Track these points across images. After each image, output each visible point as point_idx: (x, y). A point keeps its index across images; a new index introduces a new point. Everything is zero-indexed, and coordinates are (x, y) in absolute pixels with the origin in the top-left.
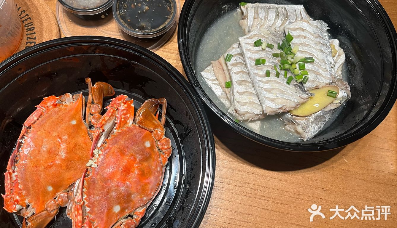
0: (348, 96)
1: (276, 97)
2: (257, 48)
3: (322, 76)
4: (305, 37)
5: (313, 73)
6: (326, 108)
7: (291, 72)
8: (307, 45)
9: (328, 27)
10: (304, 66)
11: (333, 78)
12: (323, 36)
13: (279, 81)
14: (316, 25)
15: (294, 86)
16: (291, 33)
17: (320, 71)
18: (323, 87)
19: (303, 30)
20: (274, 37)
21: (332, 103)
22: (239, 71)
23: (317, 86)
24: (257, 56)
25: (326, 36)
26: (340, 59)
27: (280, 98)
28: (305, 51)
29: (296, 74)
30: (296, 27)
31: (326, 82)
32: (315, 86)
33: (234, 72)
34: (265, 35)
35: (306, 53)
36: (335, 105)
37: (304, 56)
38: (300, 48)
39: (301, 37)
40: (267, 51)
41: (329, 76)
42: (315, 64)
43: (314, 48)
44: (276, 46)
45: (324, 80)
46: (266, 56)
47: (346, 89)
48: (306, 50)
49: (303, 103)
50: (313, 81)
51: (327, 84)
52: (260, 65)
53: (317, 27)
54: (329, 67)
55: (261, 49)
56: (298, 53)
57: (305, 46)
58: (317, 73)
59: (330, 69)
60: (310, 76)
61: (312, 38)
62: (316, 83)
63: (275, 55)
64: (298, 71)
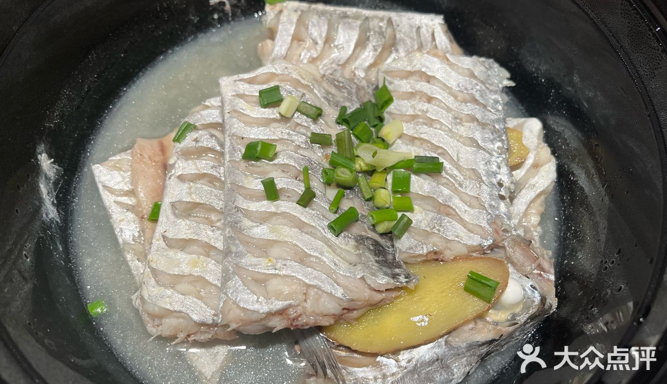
0: (543, 300)
1: (270, 272)
2: (263, 110)
3: (461, 221)
4: (430, 99)
5: (431, 208)
6: (454, 334)
7: (364, 197)
8: (430, 122)
9: (511, 79)
10: (407, 182)
11: (497, 233)
12: (487, 100)
13: (303, 219)
14: (468, 69)
15: (357, 241)
16: (391, 83)
17: (457, 203)
18: (456, 259)
19: (429, 79)
20: (333, 90)
21: (480, 317)
22: (193, 172)
23: (436, 253)
24: (257, 134)
25: (497, 102)
26: (536, 178)
27: (285, 276)
28: (421, 139)
29: (379, 205)
30: (409, 68)
31: (470, 243)
32: (429, 253)
33: (180, 173)
34: (304, 79)
35: (422, 144)
36: (491, 327)
37: (413, 151)
38: (408, 129)
39: (418, 97)
40: (298, 124)
41: (484, 224)
42: (444, 181)
43: (450, 130)
44: (332, 113)
45: (461, 234)
46: (286, 137)
47: (540, 275)
48: (422, 136)
49: (372, 305)
50: (427, 234)
51: (472, 249)
52: (258, 159)
53: (472, 75)
54: (491, 195)
55: (278, 115)
56: (399, 141)
57: (424, 124)
58: (444, 210)
59: (493, 203)
60: (419, 216)
61: (450, 101)
62: (435, 239)
63: (320, 140)
64: (384, 196)
